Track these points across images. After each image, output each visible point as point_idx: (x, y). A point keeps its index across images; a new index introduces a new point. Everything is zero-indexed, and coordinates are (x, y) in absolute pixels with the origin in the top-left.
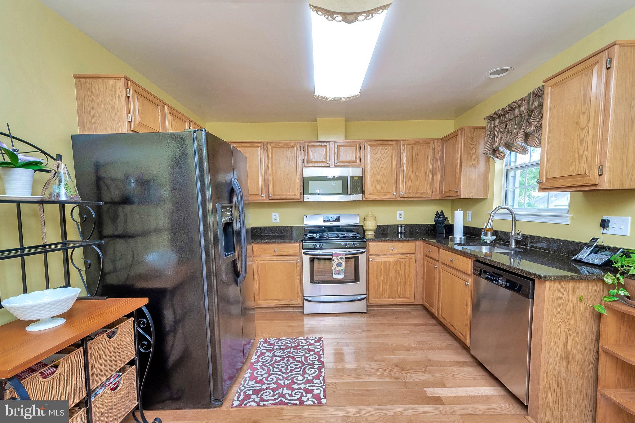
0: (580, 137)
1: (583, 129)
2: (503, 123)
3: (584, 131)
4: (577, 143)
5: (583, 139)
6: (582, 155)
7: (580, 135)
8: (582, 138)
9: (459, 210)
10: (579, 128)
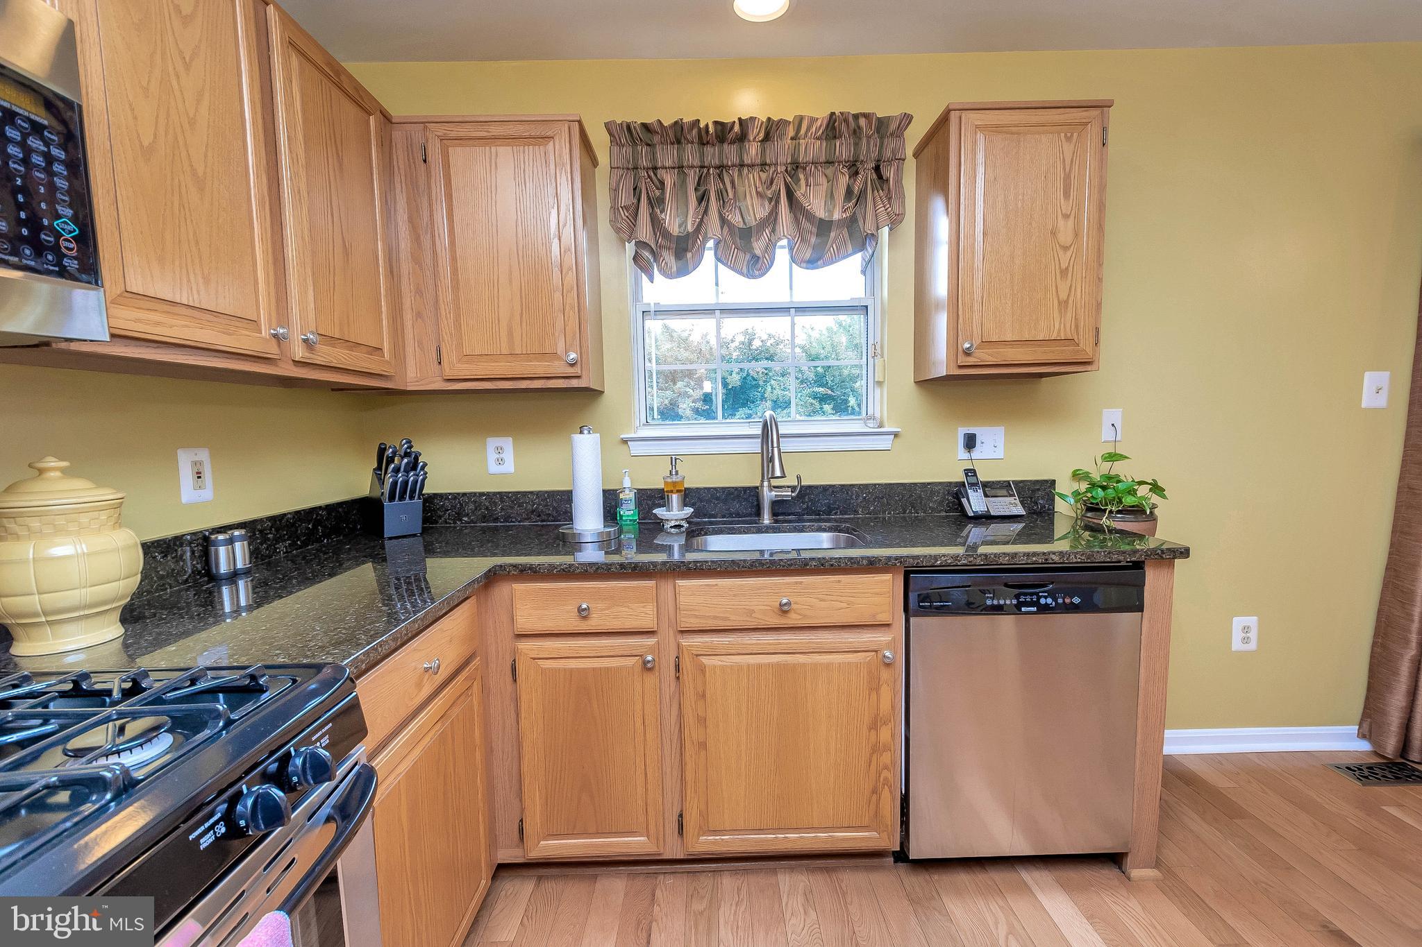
0: (1060, 263)
1: (1066, 248)
2: (692, 167)
3: (1069, 253)
4: (1053, 272)
5: (1067, 269)
6: (1066, 302)
7: (1059, 260)
8: (1063, 266)
9: (586, 432)
10: (1057, 246)
